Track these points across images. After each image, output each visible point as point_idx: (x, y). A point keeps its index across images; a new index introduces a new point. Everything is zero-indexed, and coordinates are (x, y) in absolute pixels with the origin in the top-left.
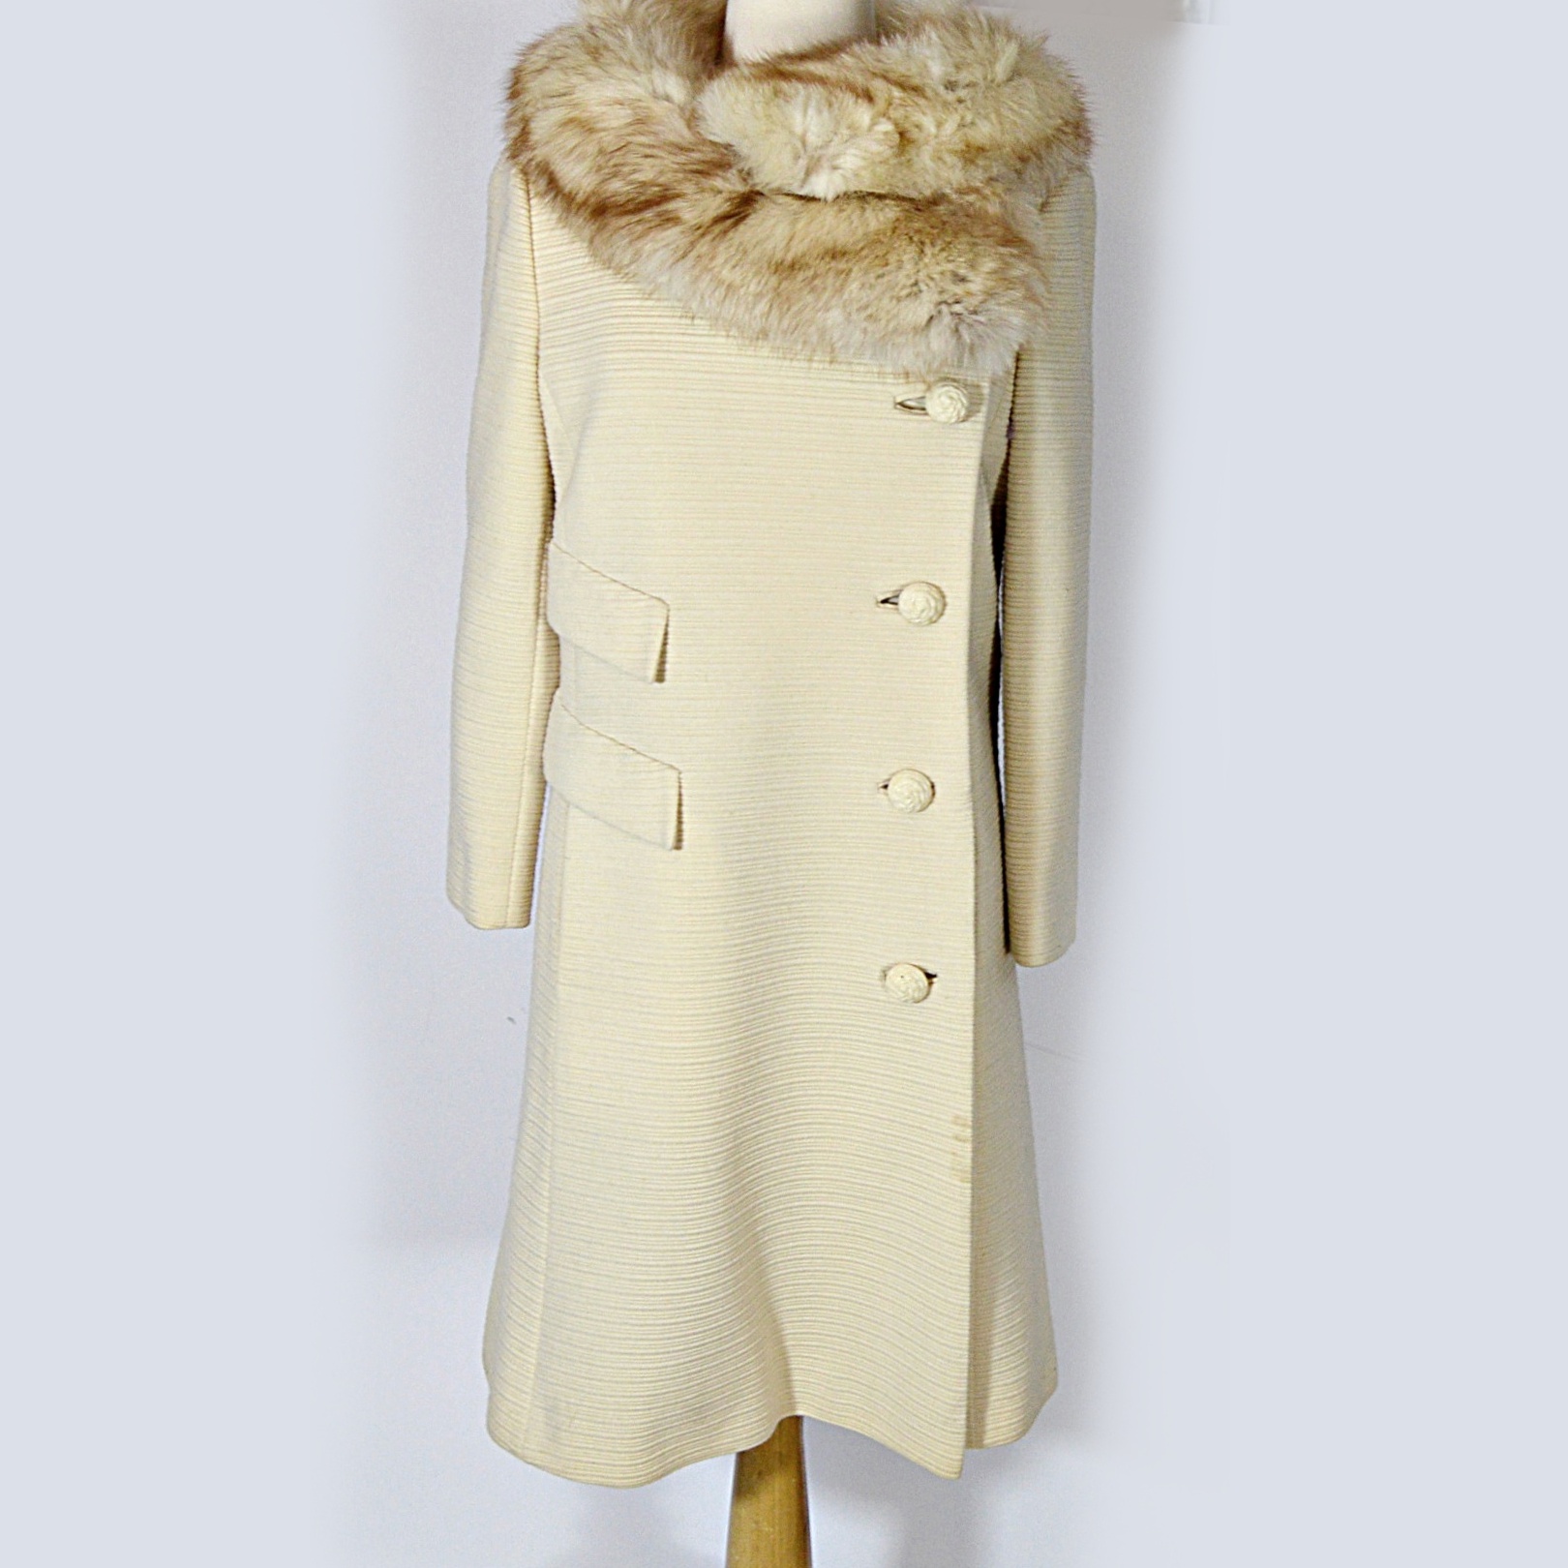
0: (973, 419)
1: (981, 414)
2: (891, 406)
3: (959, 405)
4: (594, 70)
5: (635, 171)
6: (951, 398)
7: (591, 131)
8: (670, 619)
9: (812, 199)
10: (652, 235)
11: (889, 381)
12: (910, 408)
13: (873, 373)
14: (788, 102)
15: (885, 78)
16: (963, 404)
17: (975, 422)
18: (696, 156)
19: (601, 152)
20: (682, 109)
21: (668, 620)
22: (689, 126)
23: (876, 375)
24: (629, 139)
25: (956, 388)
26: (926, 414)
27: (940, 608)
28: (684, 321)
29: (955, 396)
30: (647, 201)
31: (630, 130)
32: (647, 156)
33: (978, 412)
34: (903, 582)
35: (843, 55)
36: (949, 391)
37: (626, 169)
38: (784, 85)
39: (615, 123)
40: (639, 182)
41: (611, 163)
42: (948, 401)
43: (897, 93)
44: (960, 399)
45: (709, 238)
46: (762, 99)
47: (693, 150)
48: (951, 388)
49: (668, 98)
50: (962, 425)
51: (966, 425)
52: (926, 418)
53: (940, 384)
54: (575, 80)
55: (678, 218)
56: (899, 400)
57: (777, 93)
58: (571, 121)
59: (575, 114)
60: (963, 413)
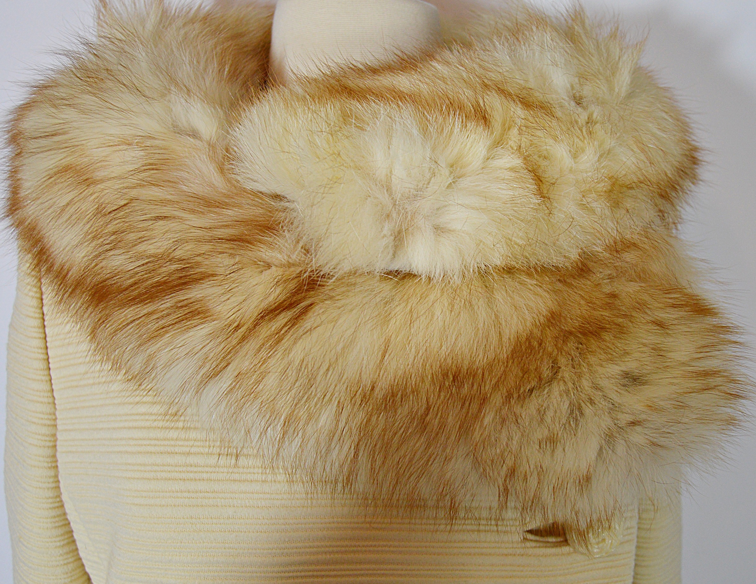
4: (88, 100)
5: (141, 240)
7: (89, 182)
9: (410, 276)
10: (166, 338)
14: (362, 129)
15: (502, 92)
18: (231, 213)
19: (99, 212)
20: (212, 146)
22: (222, 170)
24: (134, 193)
28: (223, 461)
30: (159, 284)
31: (134, 181)
32: (158, 218)
35: (434, 64)
37: (132, 236)
38: (356, 106)
39: (117, 171)
40: (150, 256)
41: (111, 228)
43: (519, 111)
45: (252, 345)
46: (324, 127)
47: (227, 204)
49: (194, 134)
54: (70, 114)
55: (207, 311)
57: (346, 117)
58: (66, 169)
59: (69, 160)
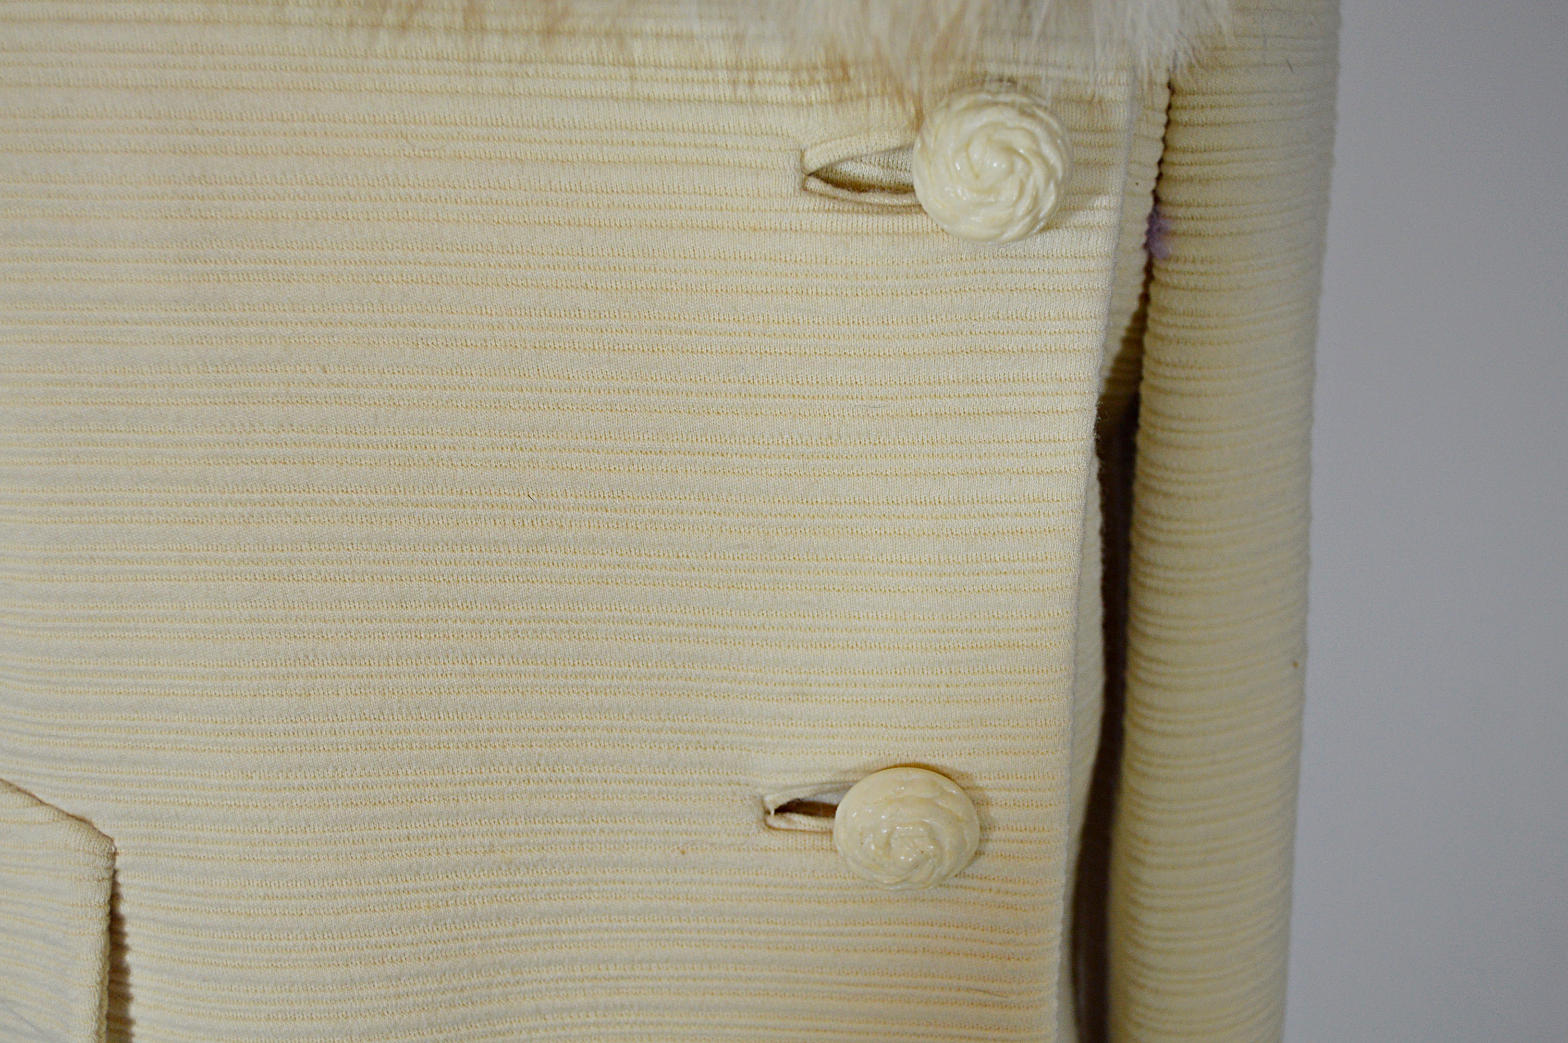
0: (1080, 218)
1: (1102, 201)
2: (790, 183)
3: (1039, 173)
6: (1010, 151)
8: (120, 879)
11: (772, 94)
12: (858, 187)
13: (711, 67)
16: (1050, 172)
17: (1089, 227)
21: (114, 885)
23: (723, 75)
25: (1023, 112)
26: (918, 208)
27: (971, 836)
29: (1022, 144)
33: (1096, 192)
34: (848, 762)
36: (996, 126)
42: (997, 164)
44: (1039, 155)
48: (1009, 117)
50: (1038, 243)
51: (1058, 241)
52: (915, 222)
53: (963, 102)
56: (815, 161)
60: (1049, 203)
